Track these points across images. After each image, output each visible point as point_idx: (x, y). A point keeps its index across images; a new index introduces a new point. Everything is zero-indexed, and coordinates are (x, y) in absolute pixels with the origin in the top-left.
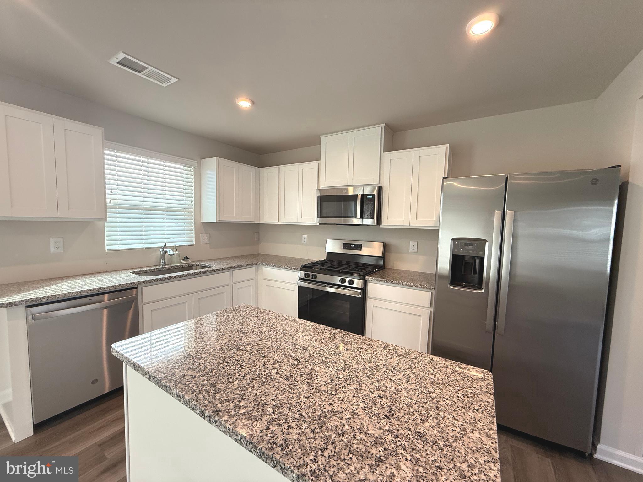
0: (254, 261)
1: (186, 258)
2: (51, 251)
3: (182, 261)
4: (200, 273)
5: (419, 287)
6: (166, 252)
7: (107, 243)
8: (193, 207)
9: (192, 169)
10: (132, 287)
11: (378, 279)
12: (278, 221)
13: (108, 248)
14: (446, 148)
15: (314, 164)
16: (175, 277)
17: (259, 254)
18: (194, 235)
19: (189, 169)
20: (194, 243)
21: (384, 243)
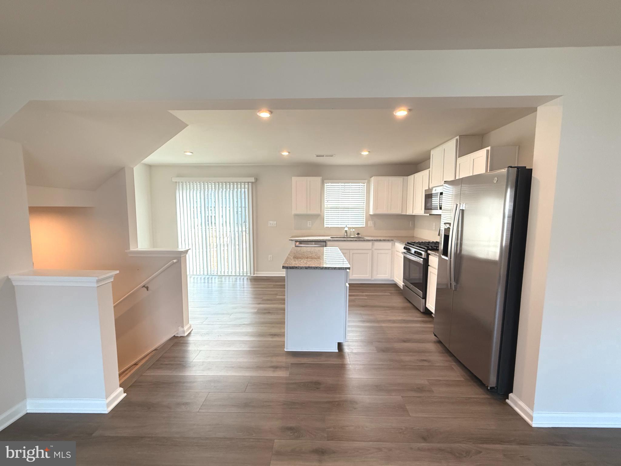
1: (358, 234)
2: (308, 226)
3: (356, 235)
8: (367, 206)
9: (365, 185)
10: (325, 242)
13: (325, 226)
14: (487, 151)
15: (427, 172)
17: (413, 237)
18: (365, 222)
19: (364, 185)
20: (364, 226)
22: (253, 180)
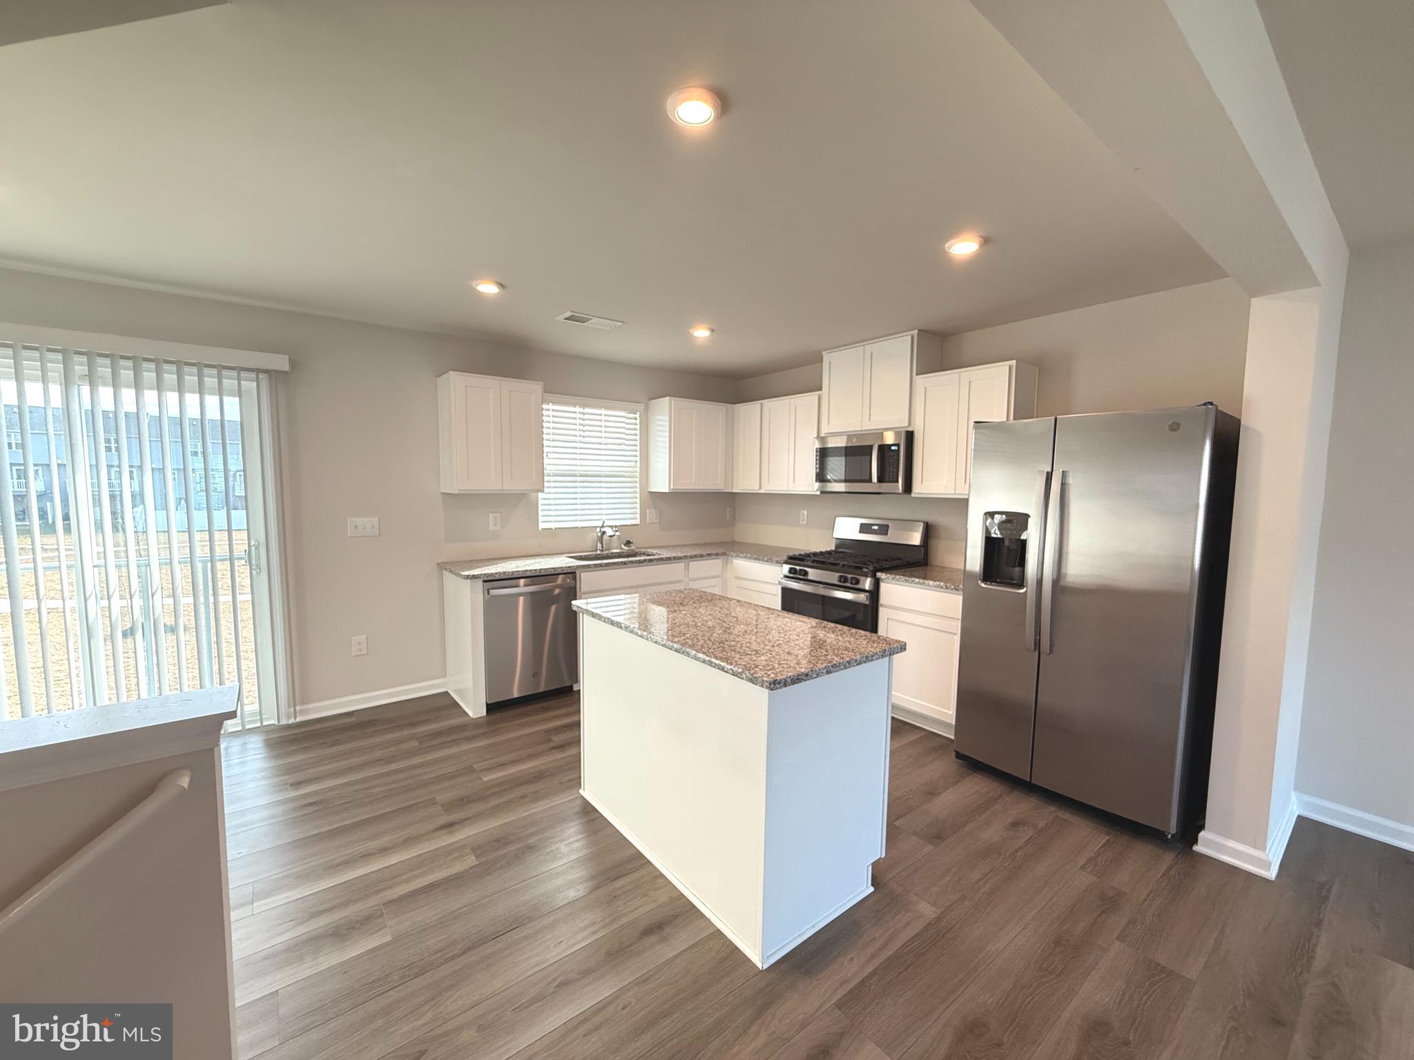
0: (720, 551)
1: (628, 543)
2: (491, 529)
3: (623, 546)
4: (645, 560)
5: (952, 589)
6: (604, 533)
7: (541, 519)
8: (638, 469)
9: (638, 416)
10: (571, 573)
11: (893, 576)
12: (760, 488)
13: (542, 526)
14: (1010, 367)
15: (812, 398)
16: (616, 563)
17: (733, 542)
18: (638, 511)
19: (633, 416)
20: (638, 522)
21: (924, 522)
22: (281, 363)
